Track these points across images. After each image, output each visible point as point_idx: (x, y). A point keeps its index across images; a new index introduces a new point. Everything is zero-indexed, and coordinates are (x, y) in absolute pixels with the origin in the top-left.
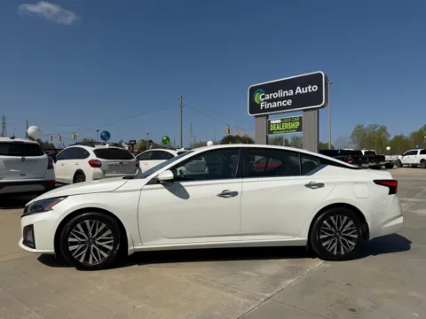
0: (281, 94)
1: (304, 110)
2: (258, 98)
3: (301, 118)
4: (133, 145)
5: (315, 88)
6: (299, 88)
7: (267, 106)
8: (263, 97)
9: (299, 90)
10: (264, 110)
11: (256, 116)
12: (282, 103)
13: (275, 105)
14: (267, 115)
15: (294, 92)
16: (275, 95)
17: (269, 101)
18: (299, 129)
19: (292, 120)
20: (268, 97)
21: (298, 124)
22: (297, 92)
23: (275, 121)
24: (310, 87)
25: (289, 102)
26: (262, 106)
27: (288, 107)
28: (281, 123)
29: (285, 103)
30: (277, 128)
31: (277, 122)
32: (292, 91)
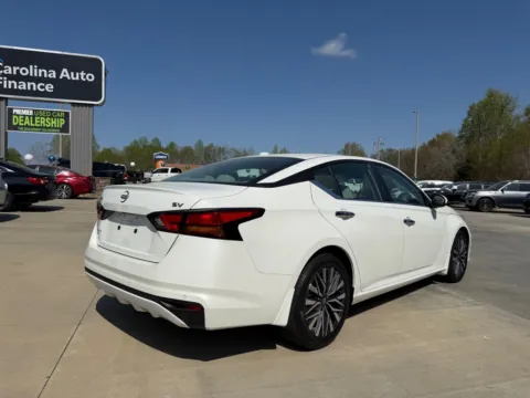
0: (33, 71)
1: (73, 104)
3: (67, 114)
5: (90, 77)
6: (65, 70)
7: (8, 84)
9: (65, 73)
10: (2, 90)
12: (38, 87)
13: (23, 86)
14: (7, 99)
15: (58, 75)
16: (24, 71)
17: (10, 77)
18: (65, 129)
19: (52, 115)
20: (9, 70)
21: (62, 122)
22: (62, 76)
23: (22, 111)
24: (82, 74)
25: (49, 88)
27: (45, 94)
28: (34, 116)
29: (42, 87)
30: (27, 122)
31: (26, 112)
32: (54, 72)
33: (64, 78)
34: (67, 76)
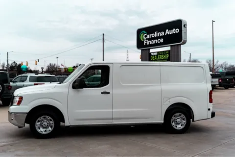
0: (156, 34)
1: (171, 46)
2: (143, 37)
3: (169, 51)
5: (177, 31)
6: (167, 30)
7: (149, 42)
8: (146, 36)
9: (168, 32)
10: (147, 46)
12: (157, 41)
13: (153, 42)
14: (149, 49)
15: (165, 33)
16: (153, 35)
17: (149, 39)
19: (164, 53)
20: (149, 36)
21: (168, 55)
22: (166, 33)
24: (174, 30)
25: (162, 40)
26: (145, 43)
27: (161, 44)
28: (158, 55)
29: (159, 41)
30: (155, 58)
31: (155, 54)
32: (163, 33)
33: (167, 34)
34: (168, 33)
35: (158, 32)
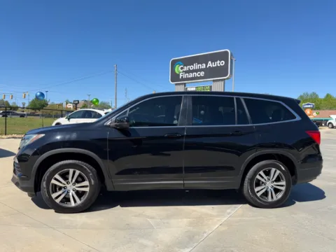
0: (196, 66)
1: (214, 81)
2: (178, 69)
3: (211, 86)
4: (76, 104)
5: (221, 63)
6: (210, 62)
7: (185, 76)
8: (182, 68)
9: (210, 64)
10: (183, 79)
11: (176, 84)
12: (197, 74)
13: (191, 75)
14: (185, 84)
15: (206, 66)
16: (192, 67)
17: (186, 72)
19: (204, 88)
20: (186, 69)
22: (208, 65)
23: (191, 89)
24: (218, 62)
25: (202, 74)
26: (181, 76)
27: (201, 78)
28: (196, 90)
29: (199, 74)
32: (204, 65)
35: (198, 64)
